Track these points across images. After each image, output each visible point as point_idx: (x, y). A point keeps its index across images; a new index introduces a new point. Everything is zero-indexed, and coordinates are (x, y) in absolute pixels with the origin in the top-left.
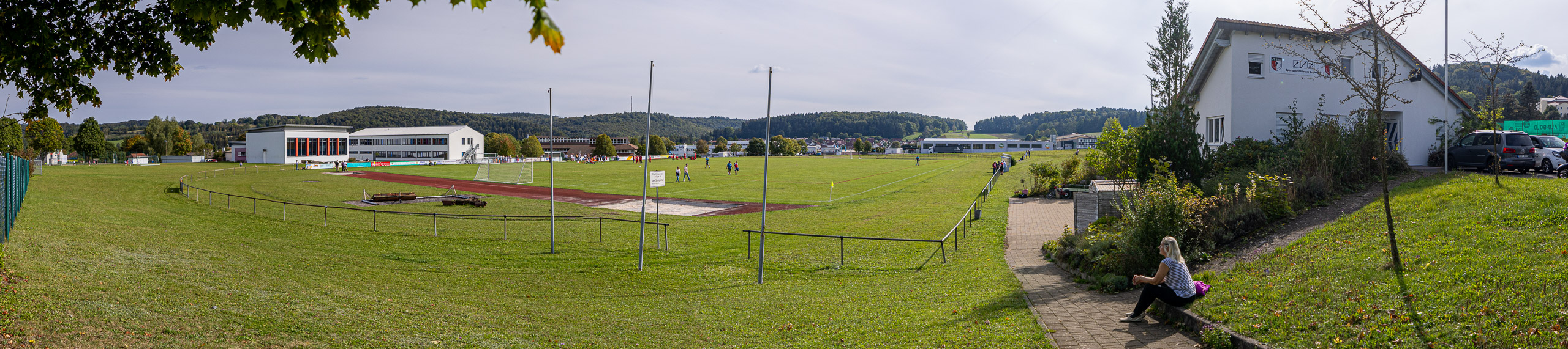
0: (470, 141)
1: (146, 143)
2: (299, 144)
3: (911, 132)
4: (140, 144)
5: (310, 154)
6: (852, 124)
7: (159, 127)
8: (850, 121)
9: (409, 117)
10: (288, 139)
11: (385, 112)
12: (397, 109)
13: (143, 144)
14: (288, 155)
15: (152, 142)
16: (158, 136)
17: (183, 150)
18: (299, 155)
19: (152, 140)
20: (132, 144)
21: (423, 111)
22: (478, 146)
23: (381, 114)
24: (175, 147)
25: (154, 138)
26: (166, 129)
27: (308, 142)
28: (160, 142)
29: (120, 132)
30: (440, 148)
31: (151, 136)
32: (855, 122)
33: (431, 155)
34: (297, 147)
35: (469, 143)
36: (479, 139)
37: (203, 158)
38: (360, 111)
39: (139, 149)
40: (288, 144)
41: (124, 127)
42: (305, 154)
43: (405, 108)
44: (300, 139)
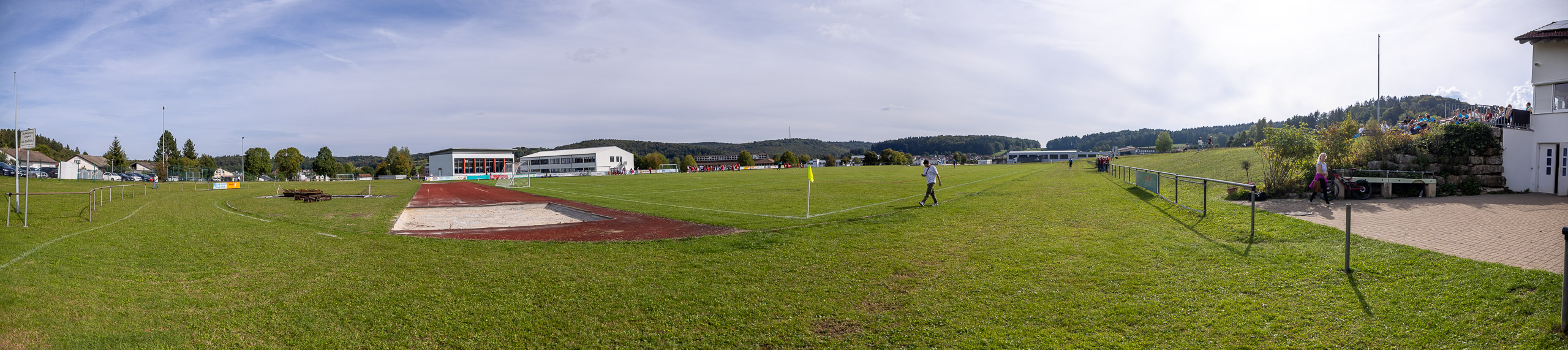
0: (620, 158)
2: (467, 164)
3: (999, 150)
5: (478, 171)
6: (954, 144)
8: (952, 142)
10: (456, 160)
14: (456, 172)
18: (467, 172)
22: (627, 161)
27: (476, 162)
30: (589, 165)
31: (390, 161)
32: (956, 143)
34: (465, 166)
35: (618, 161)
36: (628, 157)
40: (456, 164)
42: (472, 171)
44: (467, 159)
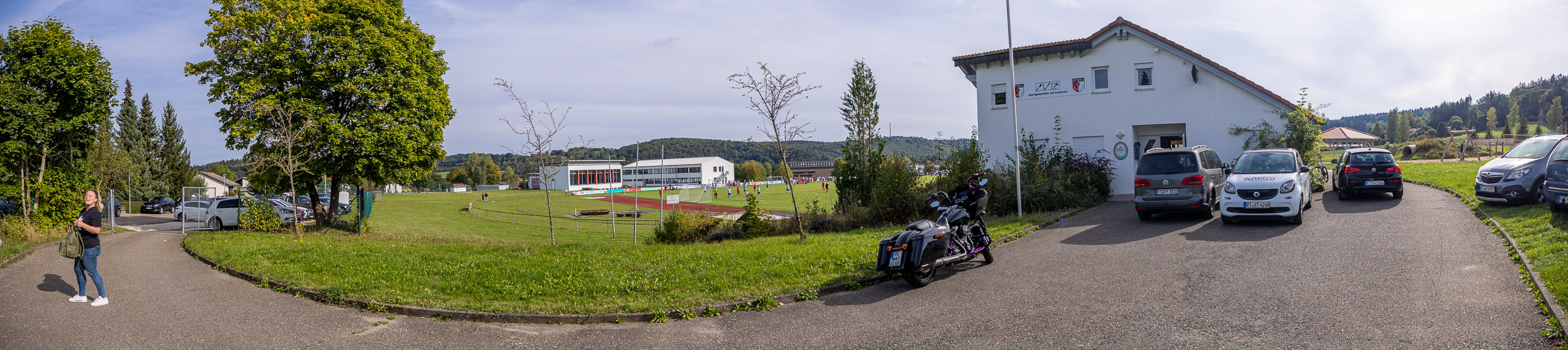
0: (721, 169)
1: (466, 175)
2: (580, 175)
4: (462, 175)
5: (590, 183)
7: (476, 162)
9: (698, 146)
10: (571, 171)
11: (677, 143)
12: (688, 140)
13: (464, 175)
14: (571, 184)
15: (470, 174)
16: (476, 169)
17: (494, 180)
18: (581, 183)
19: (471, 172)
20: (455, 175)
21: (710, 141)
22: (727, 172)
23: (674, 145)
24: (488, 178)
25: (473, 170)
26: (482, 164)
27: (588, 173)
28: (477, 174)
29: (450, 164)
30: (695, 175)
31: (470, 169)
33: (688, 181)
34: (579, 178)
35: (720, 170)
36: (729, 167)
37: (508, 186)
38: (656, 142)
39: (460, 180)
40: (571, 176)
41: (453, 159)
42: (585, 183)
43: (694, 139)
44: (581, 171)
